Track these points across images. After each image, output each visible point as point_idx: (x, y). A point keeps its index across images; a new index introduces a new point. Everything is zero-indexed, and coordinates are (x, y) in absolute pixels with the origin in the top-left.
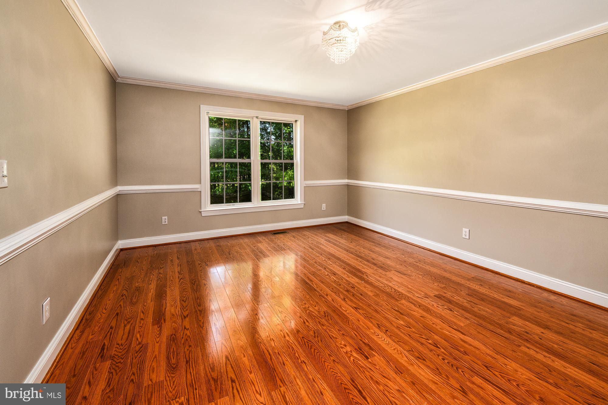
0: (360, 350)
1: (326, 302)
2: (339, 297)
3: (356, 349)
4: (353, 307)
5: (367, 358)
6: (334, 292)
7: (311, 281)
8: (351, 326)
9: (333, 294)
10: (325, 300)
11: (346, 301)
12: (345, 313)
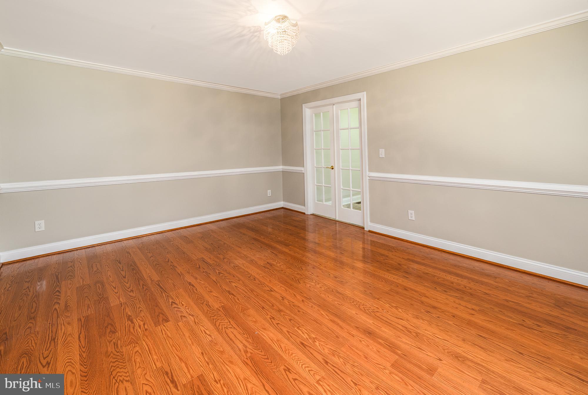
0: (271, 265)
1: (301, 293)
2: (289, 301)
3: (274, 265)
4: (275, 292)
5: (268, 263)
6: (296, 306)
7: (334, 322)
8: (276, 276)
9: (296, 303)
10: (303, 295)
11: (281, 297)
12: (281, 285)
